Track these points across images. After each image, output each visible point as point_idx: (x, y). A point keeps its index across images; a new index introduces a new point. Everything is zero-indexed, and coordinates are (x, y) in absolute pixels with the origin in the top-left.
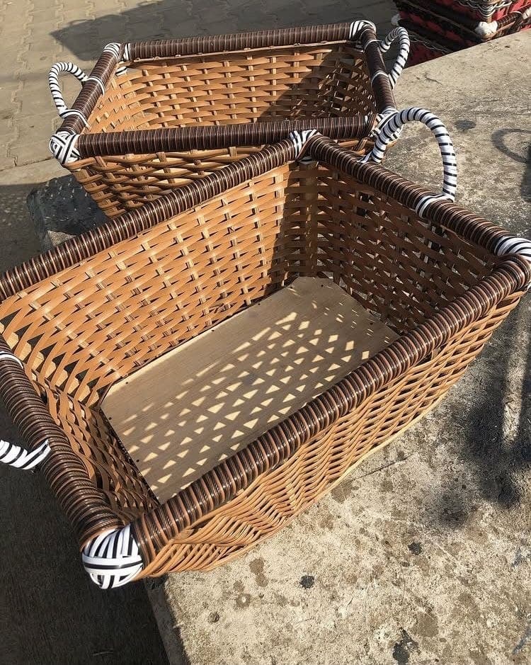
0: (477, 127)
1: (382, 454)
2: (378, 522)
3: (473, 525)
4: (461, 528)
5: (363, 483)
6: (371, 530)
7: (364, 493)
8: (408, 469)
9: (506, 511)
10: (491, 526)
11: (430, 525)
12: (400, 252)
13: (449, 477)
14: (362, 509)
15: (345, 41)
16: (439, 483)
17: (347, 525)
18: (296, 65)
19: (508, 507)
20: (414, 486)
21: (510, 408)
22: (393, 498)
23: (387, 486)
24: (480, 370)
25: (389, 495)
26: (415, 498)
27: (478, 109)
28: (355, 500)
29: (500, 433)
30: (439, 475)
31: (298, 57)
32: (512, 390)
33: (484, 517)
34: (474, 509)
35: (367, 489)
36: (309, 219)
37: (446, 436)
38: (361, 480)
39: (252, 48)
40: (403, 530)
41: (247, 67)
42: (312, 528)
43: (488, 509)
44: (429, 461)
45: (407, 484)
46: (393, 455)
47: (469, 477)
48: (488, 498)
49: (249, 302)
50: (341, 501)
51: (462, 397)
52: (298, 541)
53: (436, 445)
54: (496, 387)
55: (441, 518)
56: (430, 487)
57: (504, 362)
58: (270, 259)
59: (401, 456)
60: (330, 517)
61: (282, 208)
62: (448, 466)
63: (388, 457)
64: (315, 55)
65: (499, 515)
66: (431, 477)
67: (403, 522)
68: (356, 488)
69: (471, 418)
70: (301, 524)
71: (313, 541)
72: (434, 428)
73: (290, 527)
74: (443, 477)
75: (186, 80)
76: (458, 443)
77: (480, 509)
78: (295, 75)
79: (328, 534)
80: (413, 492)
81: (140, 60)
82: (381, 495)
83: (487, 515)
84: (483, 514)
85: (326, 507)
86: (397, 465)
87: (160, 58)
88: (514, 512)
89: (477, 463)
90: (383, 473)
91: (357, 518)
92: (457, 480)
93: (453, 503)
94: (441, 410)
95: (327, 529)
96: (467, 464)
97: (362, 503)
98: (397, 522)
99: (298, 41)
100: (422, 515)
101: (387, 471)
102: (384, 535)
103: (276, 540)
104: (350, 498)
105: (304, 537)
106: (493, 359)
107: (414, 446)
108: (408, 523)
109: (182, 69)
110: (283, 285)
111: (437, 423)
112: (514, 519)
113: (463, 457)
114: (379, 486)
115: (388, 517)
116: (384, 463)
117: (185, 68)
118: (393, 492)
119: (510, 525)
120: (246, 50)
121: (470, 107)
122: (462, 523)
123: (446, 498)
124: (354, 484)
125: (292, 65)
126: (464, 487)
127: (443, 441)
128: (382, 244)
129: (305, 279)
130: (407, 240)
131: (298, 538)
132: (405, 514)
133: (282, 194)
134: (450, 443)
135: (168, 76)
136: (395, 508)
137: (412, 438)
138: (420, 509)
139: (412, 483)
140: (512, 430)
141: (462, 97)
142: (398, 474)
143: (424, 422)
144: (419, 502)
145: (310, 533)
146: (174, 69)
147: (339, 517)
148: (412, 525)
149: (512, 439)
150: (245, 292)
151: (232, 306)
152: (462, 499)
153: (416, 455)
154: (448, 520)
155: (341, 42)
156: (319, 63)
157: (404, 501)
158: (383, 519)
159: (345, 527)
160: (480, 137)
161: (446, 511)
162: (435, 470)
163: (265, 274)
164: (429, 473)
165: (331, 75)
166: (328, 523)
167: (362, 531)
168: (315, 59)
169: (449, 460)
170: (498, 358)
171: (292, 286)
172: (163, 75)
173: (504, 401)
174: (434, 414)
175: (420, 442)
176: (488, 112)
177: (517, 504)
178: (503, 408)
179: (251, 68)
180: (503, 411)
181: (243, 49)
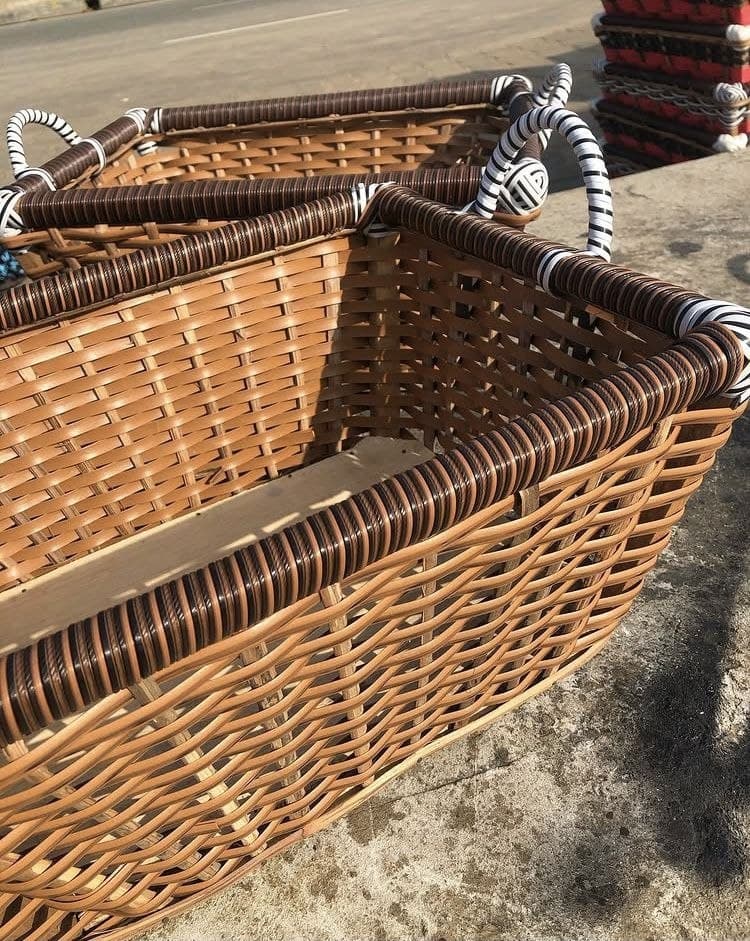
0: (704, 251)
1: (464, 751)
2: (433, 893)
3: (636, 918)
4: (609, 923)
5: (416, 806)
6: (414, 910)
7: (414, 826)
8: (511, 785)
9: (713, 892)
10: (675, 923)
11: (543, 911)
12: (524, 374)
13: (595, 807)
14: (404, 861)
15: (483, 105)
16: (572, 817)
17: (367, 895)
18: (411, 142)
19: (717, 883)
20: (520, 820)
21: (733, 678)
22: (473, 842)
23: (463, 817)
24: (677, 605)
25: (463, 835)
26: (517, 847)
27: (707, 229)
28: (394, 841)
29: (710, 726)
30: (573, 801)
31: (413, 130)
32: (739, 646)
33: (663, 901)
34: (643, 881)
35: (423, 819)
36: (382, 334)
37: (597, 725)
38: (412, 801)
39: (341, 115)
40: (483, 915)
41: (335, 145)
42: (292, 892)
43: (673, 884)
44: (557, 773)
45: (505, 815)
46: (485, 754)
47: (637, 812)
48: (673, 858)
49: (274, 472)
50: (363, 838)
51: (638, 653)
52: (257, 920)
53: (574, 740)
54: (707, 639)
55: (567, 897)
56: (552, 825)
57: (726, 595)
58: (314, 399)
59: (502, 758)
60: (335, 872)
61: (335, 310)
62: (594, 786)
63: (474, 758)
64: (439, 128)
65: (695, 901)
66: (557, 804)
67: (485, 898)
68: (400, 817)
69: (652, 692)
70: (273, 881)
71: (287, 924)
72: (576, 708)
73: (248, 887)
74: (581, 806)
75: (244, 164)
76: (621, 739)
77: (654, 884)
78: (408, 158)
79: (323, 911)
80: (515, 832)
81: (175, 132)
82: (448, 834)
83: (668, 897)
84: (661, 894)
85: (331, 850)
86: (490, 775)
87: (205, 130)
88: (728, 896)
89: (658, 784)
90: (459, 790)
91: (390, 880)
92: (610, 815)
93: (598, 866)
94: (595, 675)
95: (322, 898)
96: (634, 784)
97: (405, 848)
98: (471, 896)
99: (412, 104)
100: (527, 885)
101: (468, 787)
102: (440, 924)
103: (212, 912)
104: (383, 835)
105: (271, 911)
106: (705, 589)
107: (530, 740)
108: (496, 901)
109: (239, 148)
110: (339, 448)
111: (583, 698)
112: (727, 911)
113: (629, 768)
114: (447, 816)
115: (455, 883)
116: (465, 768)
117: (243, 146)
118: (474, 830)
119: (719, 924)
120: (333, 117)
121: (693, 226)
122: (611, 910)
123: (582, 852)
124: (397, 808)
125: (404, 143)
126: (624, 832)
127: (591, 734)
128: (496, 364)
129: (377, 440)
130: (534, 349)
131: (258, 915)
132: (492, 881)
133: (335, 286)
134: (604, 739)
135: (217, 157)
136: (472, 864)
137: (529, 723)
138: (524, 871)
139: (516, 815)
140: (735, 722)
141: (683, 215)
142: (491, 793)
143: (558, 694)
144: (525, 856)
145: (287, 905)
146: (227, 147)
147: (353, 874)
148: (503, 907)
149: (735, 740)
150: (266, 454)
151: (241, 475)
152: (616, 858)
153: (532, 759)
154: (582, 901)
155: (477, 106)
156: (445, 139)
157: (494, 851)
158: (443, 887)
159: (360, 897)
160: (708, 262)
161: (580, 880)
162: (567, 792)
163: (305, 426)
164: (553, 796)
165: (464, 159)
166: (325, 888)
167: (396, 910)
168: (440, 133)
169: (597, 771)
170: (716, 589)
171: (355, 451)
172: (210, 156)
173: (722, 664)
174: (579, 682)
175: (544, 732)
176: (723, 232)
177: (737, 878)
178: (719, 678)
179: (342, 147)
180: (718, 684)
181: (328, 115)
